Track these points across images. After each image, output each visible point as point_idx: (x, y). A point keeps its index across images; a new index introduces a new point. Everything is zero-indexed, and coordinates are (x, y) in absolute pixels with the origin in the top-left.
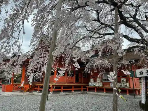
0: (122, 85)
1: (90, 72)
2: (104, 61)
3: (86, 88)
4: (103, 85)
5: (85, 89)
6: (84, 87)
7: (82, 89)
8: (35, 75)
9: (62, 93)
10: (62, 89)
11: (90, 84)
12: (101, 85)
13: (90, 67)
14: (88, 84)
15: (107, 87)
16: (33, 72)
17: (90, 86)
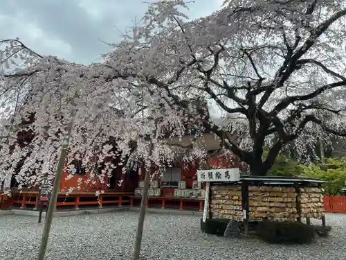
0: (194, 193)
1: (138, 169)
2: (163, 148)
3: (129, 199)
5: (127, 201)
6: (124, 198)
7: (121, 201)
8: (31, 179)
9: (77, 211)
10: (78, 202)
11: (137, 191)
12: (158, 194)
13: (136, 160)
14: (134, 192)
15: (168, 196)
16: (28, 174)
17: (137, 196)
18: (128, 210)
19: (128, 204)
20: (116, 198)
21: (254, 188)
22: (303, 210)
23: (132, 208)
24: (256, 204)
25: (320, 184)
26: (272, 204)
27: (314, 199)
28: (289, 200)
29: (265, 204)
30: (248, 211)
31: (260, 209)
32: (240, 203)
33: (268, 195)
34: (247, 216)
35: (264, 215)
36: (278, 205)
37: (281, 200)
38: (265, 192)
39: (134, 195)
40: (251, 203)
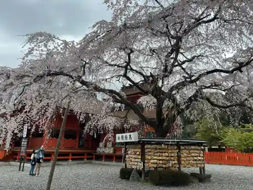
3: (92, 155)
4: (115, 151)
5: (91, 157)
7: (86, 157)
11: (98, 149)
12: (112, 151)
14: (96, 150)
17: (98, 153)
18: (91, 163)
19: (92, 159)
20: (83, 154)
21: (149, 146)
22: (183, 162)
23: (94, 161)
24: (149, 158)
25: (202, 143)
26: (160, 158)
27: (193, 154)
28: (173, 155)
29: (156, 158)
30: (144, 163)
31: (152, 161)
32: (140, 157)
33: (158, 151)
34: (144, 166)
35: (155, 166)
36: (164, 158)
37: (167, 154)
38: (156, 149)
39: (96, 152)
40: (147, 157)
